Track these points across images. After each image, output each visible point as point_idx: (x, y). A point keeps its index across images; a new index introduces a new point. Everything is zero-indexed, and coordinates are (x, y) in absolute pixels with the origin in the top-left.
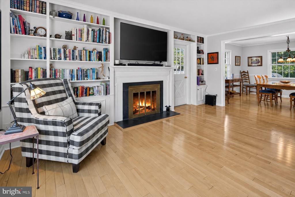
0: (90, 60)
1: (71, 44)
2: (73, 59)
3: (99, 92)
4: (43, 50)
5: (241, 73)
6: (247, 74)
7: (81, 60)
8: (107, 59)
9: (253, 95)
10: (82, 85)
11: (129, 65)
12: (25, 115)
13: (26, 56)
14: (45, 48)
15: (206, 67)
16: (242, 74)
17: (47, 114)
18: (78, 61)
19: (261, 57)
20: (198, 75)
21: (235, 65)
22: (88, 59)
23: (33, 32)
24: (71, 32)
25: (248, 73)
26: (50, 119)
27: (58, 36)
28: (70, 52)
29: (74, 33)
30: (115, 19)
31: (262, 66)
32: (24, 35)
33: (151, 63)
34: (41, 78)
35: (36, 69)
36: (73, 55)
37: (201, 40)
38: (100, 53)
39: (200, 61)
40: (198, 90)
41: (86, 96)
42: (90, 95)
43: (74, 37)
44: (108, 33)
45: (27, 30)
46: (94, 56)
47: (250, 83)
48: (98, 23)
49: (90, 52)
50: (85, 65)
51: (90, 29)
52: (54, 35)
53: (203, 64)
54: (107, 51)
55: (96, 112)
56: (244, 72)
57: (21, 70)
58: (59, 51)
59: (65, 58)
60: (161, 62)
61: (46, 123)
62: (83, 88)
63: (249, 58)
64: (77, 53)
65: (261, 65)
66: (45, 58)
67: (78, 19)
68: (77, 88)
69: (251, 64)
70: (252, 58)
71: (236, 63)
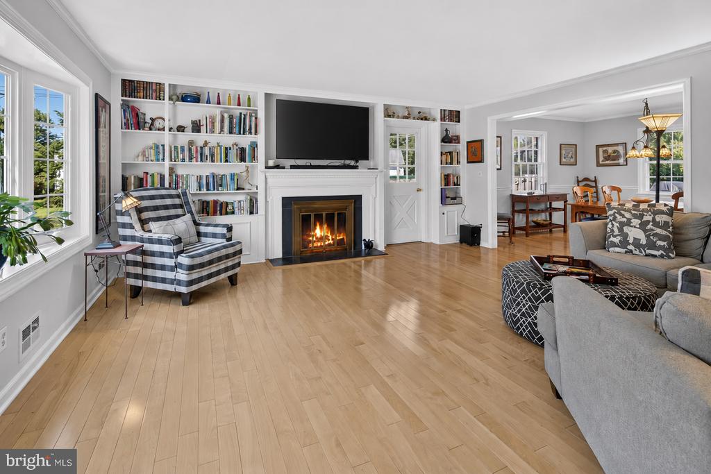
0: (226, 161)
1: (200, 139)
2: (202, 161)
3: (241, 209)
4: (161, 148)
5: (579, 181)
7: (213, 161)
8: (254, 158)
10: (215, 198)
11: (293, 167)
12: (128, 232)
13: (140, 158)
14: (163, 146)
15: (464, 169)
16: (581, 184)
17: (153, 231)
18: (208, 163)
19: (624, 145)
21: (561, 164)
22: (223, 159)
23: (148, 125)
24: (200, 121)
26: (155, 236)
27: (181, 129)
28: (197, 152)
29: (203, 122)
30: (267, 95)
31: (626, 165)
32: (138, 131)
33: (337, 164)
34: (159, 186)
35: (152, 176)
36: (202, 154)
37: (452, 116)
38: (243, 150)
39: (449, 158)
40: (443, 214)
41: (221, 214)
42: (227, 213)
43: (203, 129)
44: (253, 118)
45: (141, 124)
46: (233, 154)
48: (239, 104)
49: (226, 148)
50: (220, 168)
51: (226, 116)
52: (175, 128)
53: (458, 162)
54: (254, 146)
55: (223, 236)
56: (586, 179)
57: (135, 177)
58: (183, 150)
59: (191, 159)
61: (151, 241)
62: (215, 202)
63: (598, 147)
64: (207, 151)
66: (163, 160)
67: (208, 102)
68: (208, 203)
69: (603, 161)
70: (605, 148)
71: (564, 160)
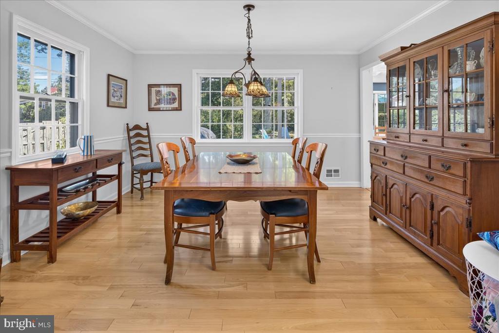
5: (129, 130)
6: (145, 133)
16: (132, 133)
19: (179, 86)
25: (147, 129)
31: (181, 110)
47: (152, 161)
56: (137, 127)
63: (150, 86)
65: (179, 109)
69: (156, 104)
70: (158, 89)
71: (112, 99)
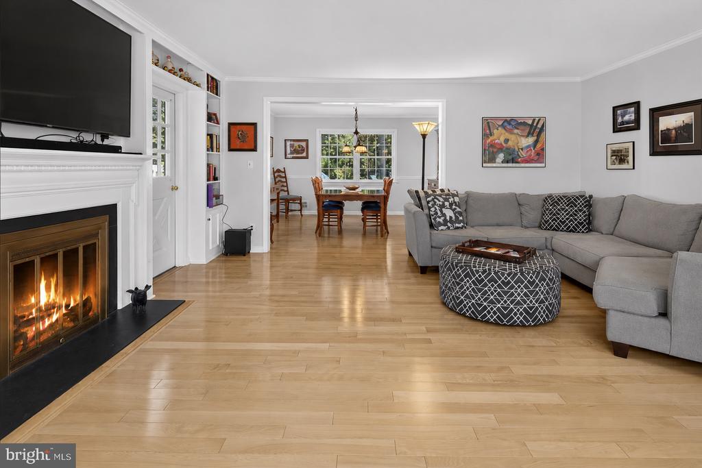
5: (274, 173)
6: (283, 175)
9: (294, 216)
15: (223, 158)
16: (276, 175)
20: (208, 180)
25: (284, 172)
37: (213, 85)
39: (211, 142)
40: (209, 220)
47: (288, 194)
53: (218, 150)
56: (278, 171)
60: (104, 137)
63: (286, 141)
65: (307, 157)
69: (290, 154)
70: (291, 143)
